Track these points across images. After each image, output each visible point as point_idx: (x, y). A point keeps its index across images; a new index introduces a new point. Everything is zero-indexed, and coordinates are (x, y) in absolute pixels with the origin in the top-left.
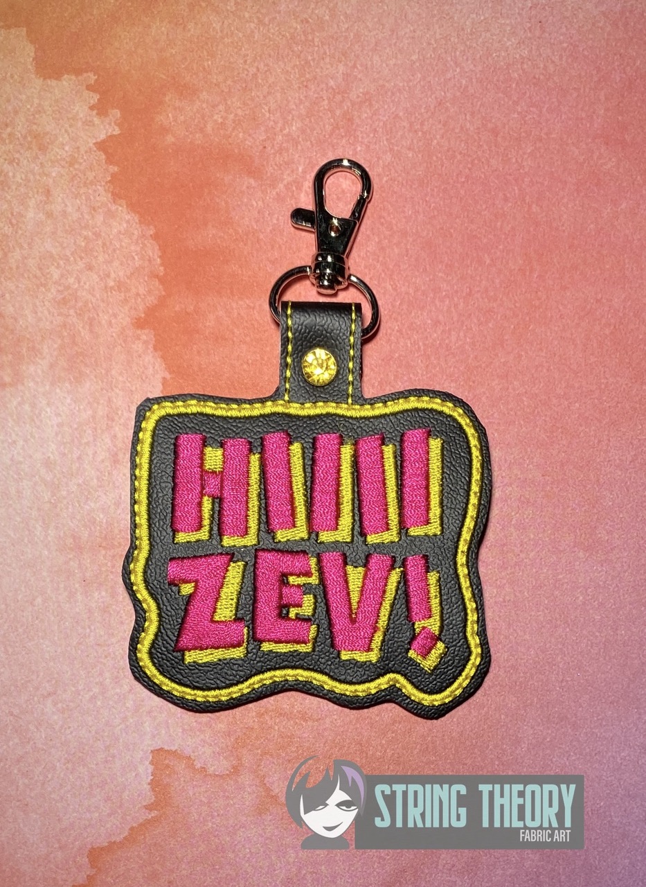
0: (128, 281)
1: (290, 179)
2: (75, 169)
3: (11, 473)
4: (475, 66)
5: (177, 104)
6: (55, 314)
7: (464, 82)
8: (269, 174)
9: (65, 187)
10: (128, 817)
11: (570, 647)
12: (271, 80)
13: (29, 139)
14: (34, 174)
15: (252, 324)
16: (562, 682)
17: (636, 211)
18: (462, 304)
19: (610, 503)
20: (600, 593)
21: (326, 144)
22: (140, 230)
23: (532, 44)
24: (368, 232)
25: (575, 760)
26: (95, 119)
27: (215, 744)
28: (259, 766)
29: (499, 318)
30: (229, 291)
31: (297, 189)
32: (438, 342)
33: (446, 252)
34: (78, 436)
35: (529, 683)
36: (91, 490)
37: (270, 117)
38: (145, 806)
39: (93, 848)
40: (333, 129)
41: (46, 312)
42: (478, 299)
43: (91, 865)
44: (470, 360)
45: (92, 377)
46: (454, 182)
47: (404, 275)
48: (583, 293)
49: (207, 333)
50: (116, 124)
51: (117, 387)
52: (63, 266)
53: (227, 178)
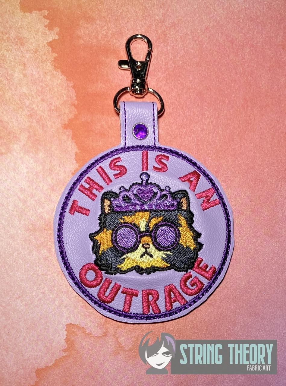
0: (61, 107)
2: (37, 55)
3: (4, 194)
4: (223, 11)
5: (85, 26)
6: (27, 122)
7: (218, 18)
9: (32, 63)
10: (54, 355)
11: (261, 281)
12: (129, 15)
13: (16, 40)
14: (18, 56)
16: (257, 297)
18: (215, 121)
19: (281, 215)
20: (275, 256)
22: (67, 83)
24: (172, 87)
25: (262, 334)
26: (47, 32)
27: (96, 322)
28: (116, 333)
29: (232, 128)
30: (107, 113)
32: (203, 139)
33: (208, 97)
34: (36, 178)
35: (242, 297)
36: (41, 203)
37: (128, 33)
38: (62, 350)
39: (38, 369)
40: (157, 39)
41: (22, 120)
42: (222, 119)
43: (37, 376)
44: (218, 147)
45: (43, 151)
46: (213, 65)
47: (188, 107)
48: (271, 117)
49: (97, 132)
50: (56, 34)
51: (54, 156)
52: (31, 99)
53: (108, 61)
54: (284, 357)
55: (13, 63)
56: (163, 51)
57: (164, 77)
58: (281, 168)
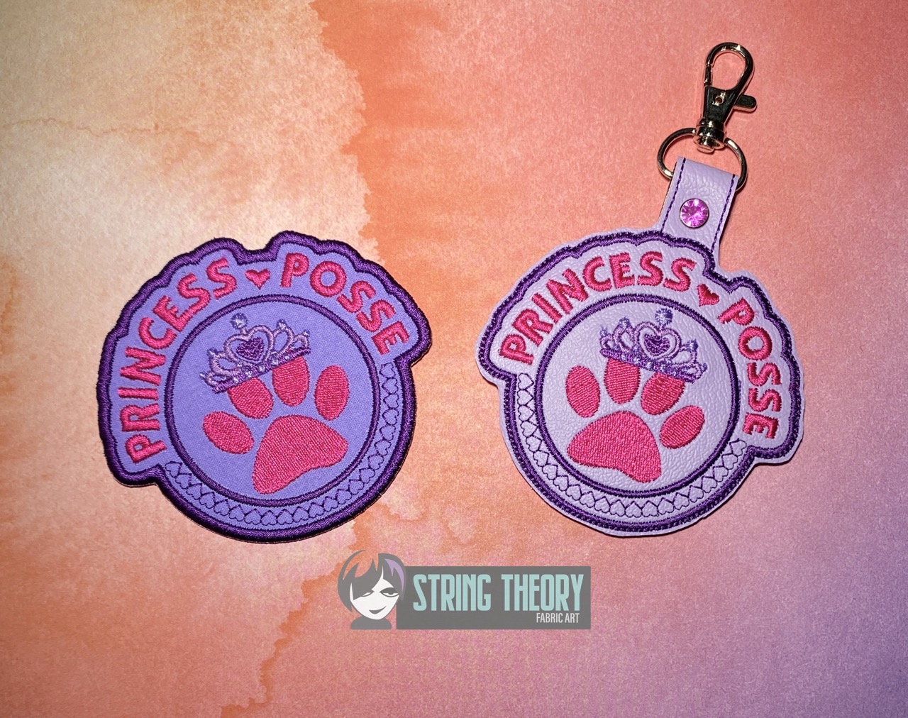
0: (337, 115)
1: (471, 30)
2: (294, 25)
6: (277, 143)
8: (452, 27)
9: (285, 39)
10: (335, 556)
14: (260, 29)
15: (439, 150)
18: (612, 131)
22: (346, 73)
24: (534, 73)
27: (407, 495)
28: (443, 513)
30: (419, 123)
31: (475, 38)
32: (593, 163)
33: (599, 89)
38: (349, 547)
39: (306, 581)
41: (270, 142)
42: (625, 126)
43: (305, 595)
44: (619, 177)
45: (307, 194)
46: (605, 31)
47: (564, 107)
49: (401, 158)
51: (327, 202)
52: (283, 103)
53: (418, 30)
54: (748, 549)
55: (251, 42)
56: (516, 10)
57: (519, 56)
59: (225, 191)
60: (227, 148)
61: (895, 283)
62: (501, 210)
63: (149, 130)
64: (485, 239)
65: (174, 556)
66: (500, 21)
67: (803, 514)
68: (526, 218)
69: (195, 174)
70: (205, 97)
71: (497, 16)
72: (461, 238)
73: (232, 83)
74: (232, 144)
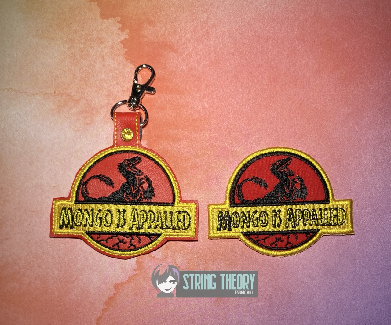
1: (188, 53)
2: (113, 50)
4: (252, 14)
5: (148, 27)
6: (106, 100)
7: (248, 20)
8: (180, 51)
9: (109, 56)
12: (181, 19)
13: (97, 40)
15: (174, 103)
17: (308, 64)
18: (246, 96)
21: (200, 41)
23: (272, 6)
26: (120, 33)
28: (173, 256)
29: (259, 101)
30: (165, 92)
31: (189, 56)
37: (180, 32)
38: (134, 270)
39: (115, 284)
40: (202, 36)
43: (115, 290)
44: (249, 115)
47: (227, 86)
48: (289, 92)
50: (127, 34)
54: (302, 273)
58: (298, 130)
59: (83, 119)
60: (84, 102)
61: (365, 162)
62: (199, 129)
63: (52, 94)
64: (193, 141)
65: (60, 273)
66: (200, 50)
67: (325, 258)
68: (210, 132)
69: (70, 112)
70: (76, 80)
71: (199, 47)
72: (182, 140)
73: (87, 74)
74: (87, 100)
